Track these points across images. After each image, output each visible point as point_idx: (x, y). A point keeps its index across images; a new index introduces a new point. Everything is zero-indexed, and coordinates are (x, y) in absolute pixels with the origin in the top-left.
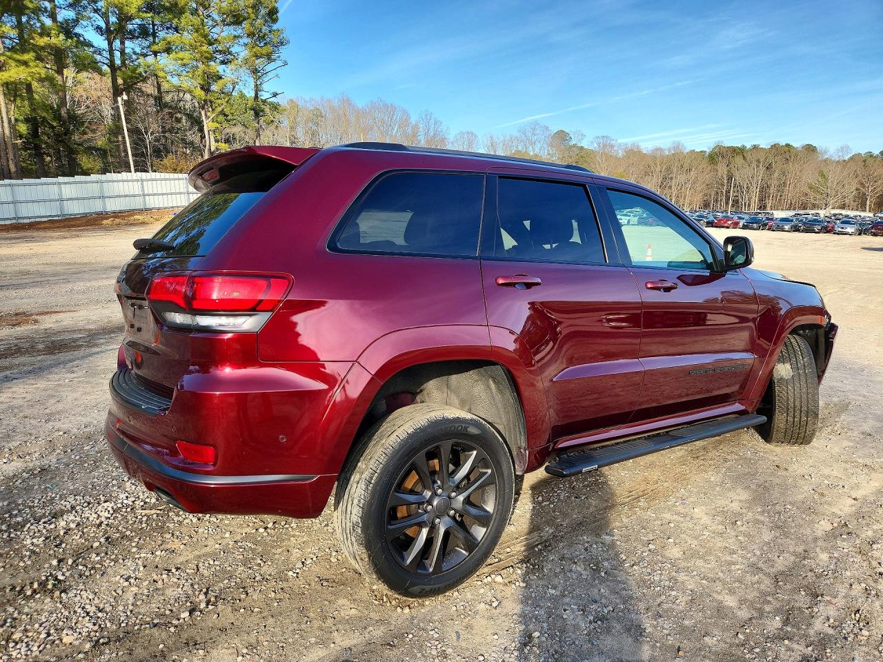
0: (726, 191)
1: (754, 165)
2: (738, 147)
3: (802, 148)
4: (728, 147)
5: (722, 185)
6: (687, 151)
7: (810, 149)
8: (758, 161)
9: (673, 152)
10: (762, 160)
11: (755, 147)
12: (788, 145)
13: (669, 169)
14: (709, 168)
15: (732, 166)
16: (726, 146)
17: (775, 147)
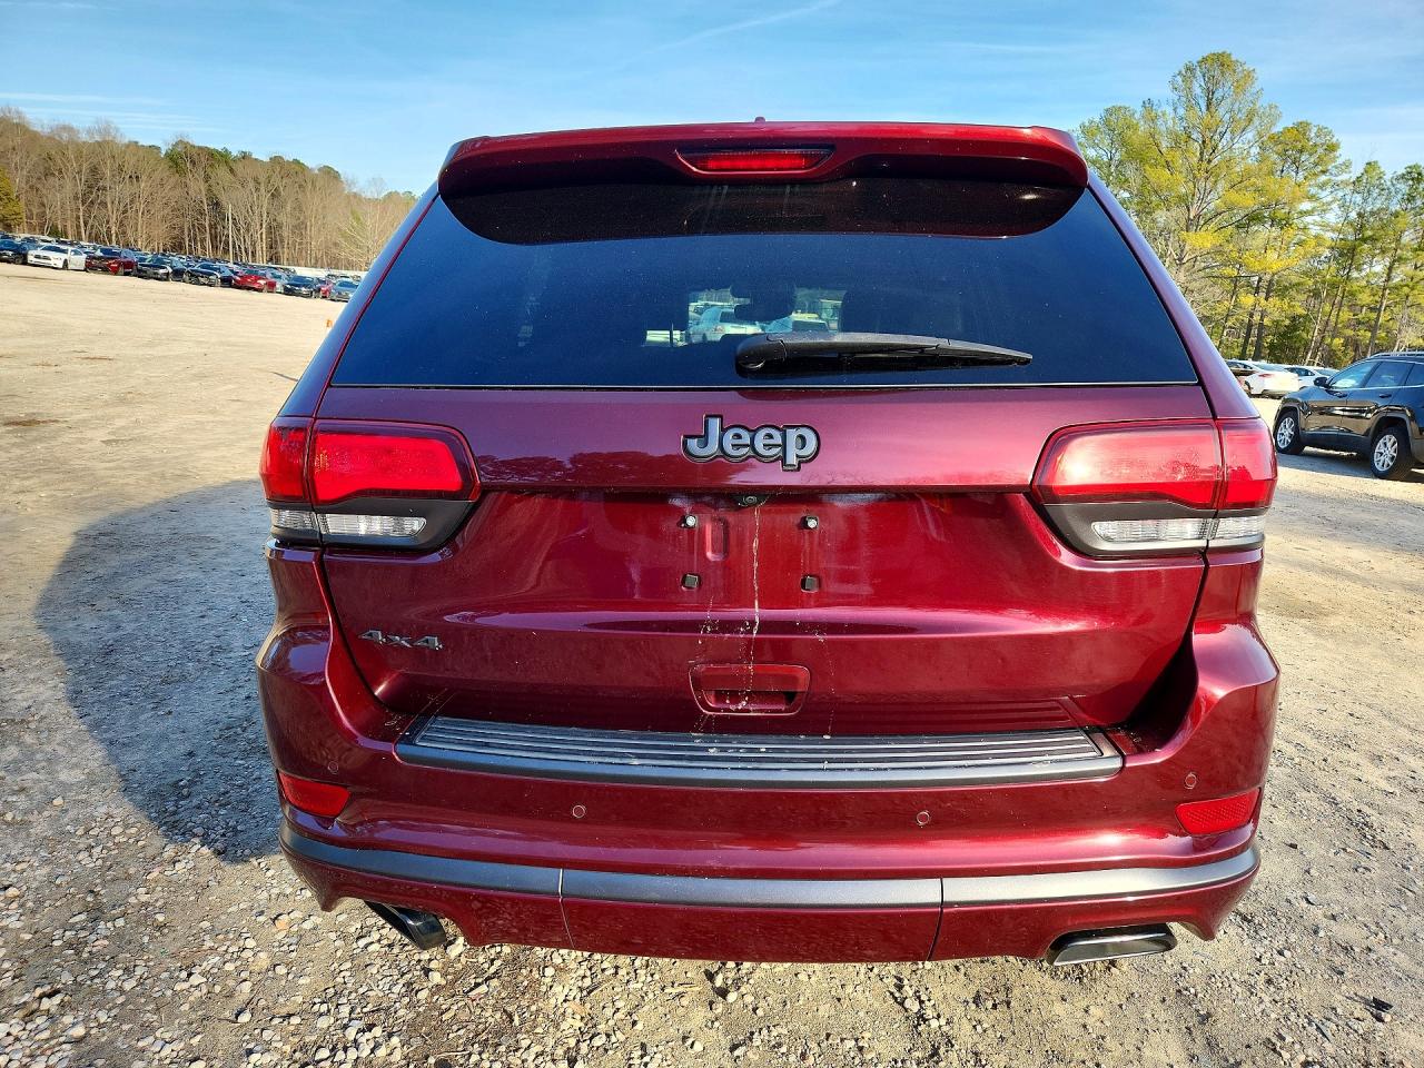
0: (210, 225)
1: (251, 185)
2: (217, 151)
3: (319, 170)
4: (200, 148)
5: (201, 213)
6: (126, 141)
7: (330, 174)
8: (256, 181)
9: (98, 138)
10: (262, 179)
11: (245, 156)
12: (296, 162)
13: (94, 170)
14: (173, 180)
15: (212, 182)
16: (196, 145)
17: (276, 160)
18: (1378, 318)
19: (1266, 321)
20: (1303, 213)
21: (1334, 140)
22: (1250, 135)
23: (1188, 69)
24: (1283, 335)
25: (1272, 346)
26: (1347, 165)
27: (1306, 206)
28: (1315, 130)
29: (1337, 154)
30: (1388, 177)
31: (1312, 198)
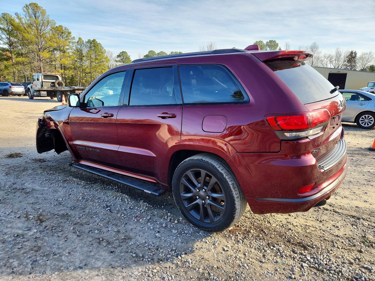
18: (91, 75)
19: (66, 77)
20: (67, 49)
21: (70, 31)
22: (49, 27)
23: (27, 6)
24: (71, 80)
25: (69, 83)
26: (74, 38)
27: (67, 47)
28: (64, 28)
29: (71, 35)
30: (84, 42)
31: (68, 45)
